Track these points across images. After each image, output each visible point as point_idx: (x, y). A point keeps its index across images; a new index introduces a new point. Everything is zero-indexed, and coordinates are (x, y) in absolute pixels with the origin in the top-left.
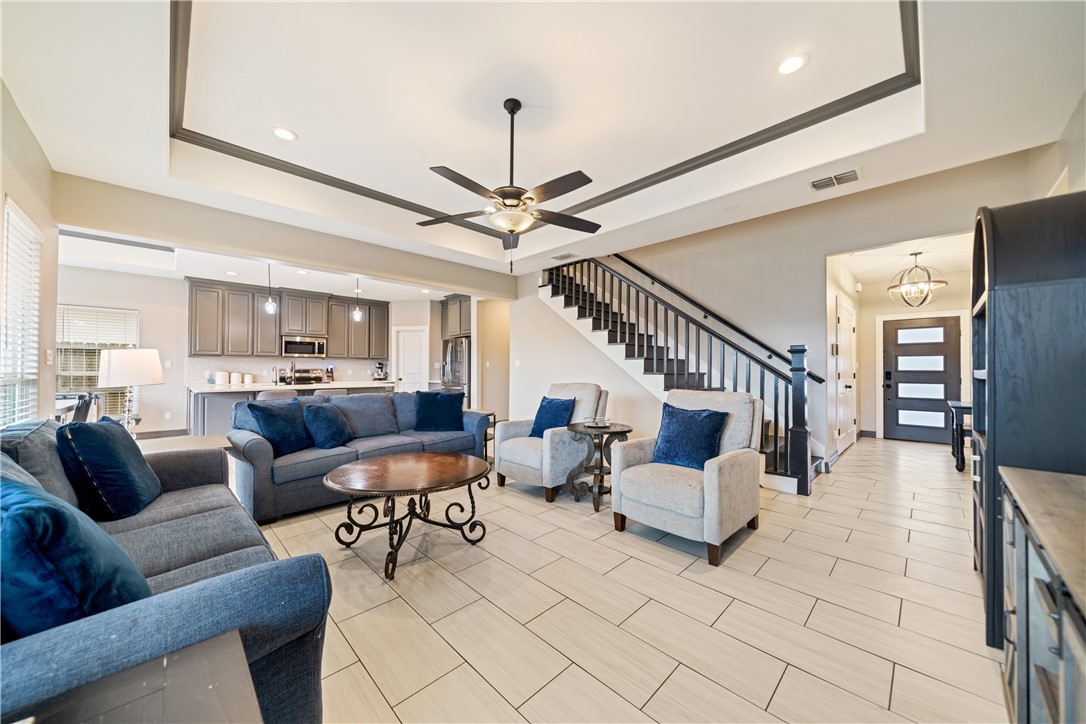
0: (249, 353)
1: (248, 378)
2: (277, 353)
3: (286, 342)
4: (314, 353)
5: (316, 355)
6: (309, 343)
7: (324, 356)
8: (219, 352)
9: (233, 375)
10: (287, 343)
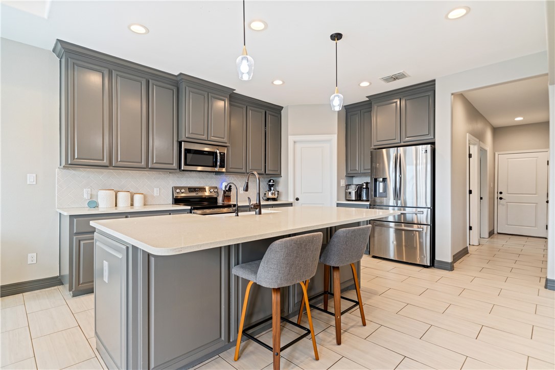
0: (143, 164)
1: (138, 199)
2: (175, 165)
3: (186, 150)
4: (215, 166)
5: (217, 169)
6: (210, 153)
7: (224, 170)
8: (105, 162)
9: (120, 195)
10: (188, 151)
